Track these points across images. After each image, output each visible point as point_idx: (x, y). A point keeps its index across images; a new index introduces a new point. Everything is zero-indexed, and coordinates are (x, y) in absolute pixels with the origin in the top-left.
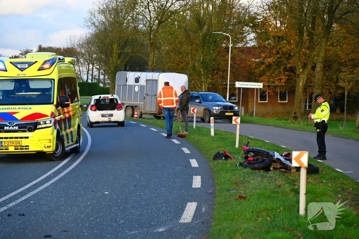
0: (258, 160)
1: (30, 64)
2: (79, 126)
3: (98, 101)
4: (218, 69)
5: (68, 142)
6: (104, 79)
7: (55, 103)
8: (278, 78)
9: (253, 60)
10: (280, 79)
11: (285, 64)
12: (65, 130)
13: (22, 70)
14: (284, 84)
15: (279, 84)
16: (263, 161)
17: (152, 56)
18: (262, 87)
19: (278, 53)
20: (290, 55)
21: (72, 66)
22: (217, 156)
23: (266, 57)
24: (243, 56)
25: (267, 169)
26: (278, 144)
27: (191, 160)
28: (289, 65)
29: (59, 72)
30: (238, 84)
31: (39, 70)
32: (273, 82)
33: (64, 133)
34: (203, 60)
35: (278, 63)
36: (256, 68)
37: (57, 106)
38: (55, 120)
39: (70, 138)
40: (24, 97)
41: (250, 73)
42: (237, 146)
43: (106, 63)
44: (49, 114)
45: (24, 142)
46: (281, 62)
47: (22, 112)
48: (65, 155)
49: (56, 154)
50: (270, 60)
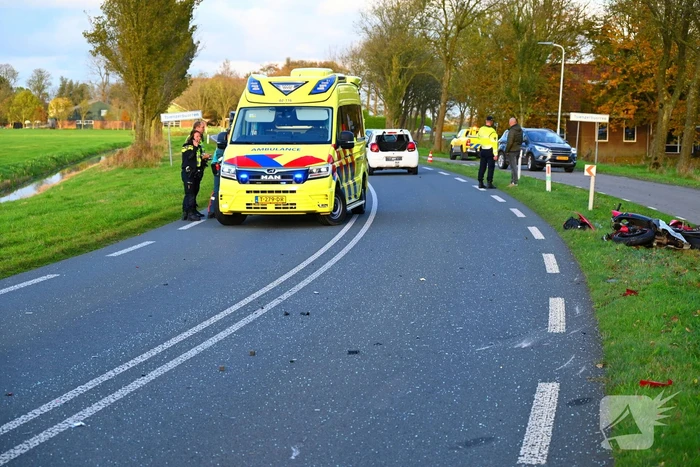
0: (635, 231)
1: (298, 86)
2: (364, 174)
3: (380, 138)
4: (540, 95)
5: (350, 198)
6: (375, 106)
7: (334, 142)
8: (624, 108)
9: (589, 82)
10: (627, 110)
11: (635, 88)
12: (346, 181)
13: (286, 93)
14: (632, 116)
15: (625, 116)
16: (643, 232)
17: (447, 74)
18: (607, 121)
19: (624, 72)
20: (641, 76)
21: (355, 88)
22: (570, 224)
23: (608, 78)
24: (576, 77)
25: (648, 244)
26: (644, 205)
27: (529, 228)
28: (640, 91)
29: (340, 96)
30: (575, 117)
31: (311, 94)
32: (617, 114)
33: (345, 185)
34: (522, 81)
35: (625, 88)
36: (593, 94)
37: (336, 147)
38: (334, 167)
39: (353, 192)
40: (288, 133)
41: (585, 100)
42: (590, 207)
43: (382, 83)
44: (325, 158)
45: (289, 198)
46: (628, 85)
47: (286, 154)
48: (346, 217)
49: (334, 215)
50: (613, 82)
